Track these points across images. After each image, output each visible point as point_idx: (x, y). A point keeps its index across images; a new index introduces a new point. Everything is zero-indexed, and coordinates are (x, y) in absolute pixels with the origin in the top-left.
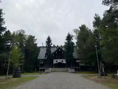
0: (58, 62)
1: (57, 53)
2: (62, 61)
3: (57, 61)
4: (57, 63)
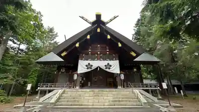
0: (93, 68)
1: (88, 37)
2: (108, 66)
3: (89, 66)
4: (89, 70)
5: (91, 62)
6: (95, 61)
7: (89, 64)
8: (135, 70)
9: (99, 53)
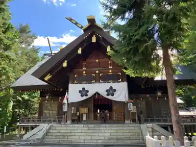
0: (90, 94)
1: (80, 51)
2: (111, 91)
3: (83, 92)
4: (85, 98)
5: (87, 87)
6: (92, 84)
7: (84, 89)
8: (159, 94)
9: (97, 72)
